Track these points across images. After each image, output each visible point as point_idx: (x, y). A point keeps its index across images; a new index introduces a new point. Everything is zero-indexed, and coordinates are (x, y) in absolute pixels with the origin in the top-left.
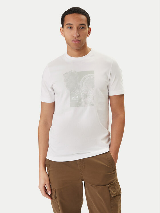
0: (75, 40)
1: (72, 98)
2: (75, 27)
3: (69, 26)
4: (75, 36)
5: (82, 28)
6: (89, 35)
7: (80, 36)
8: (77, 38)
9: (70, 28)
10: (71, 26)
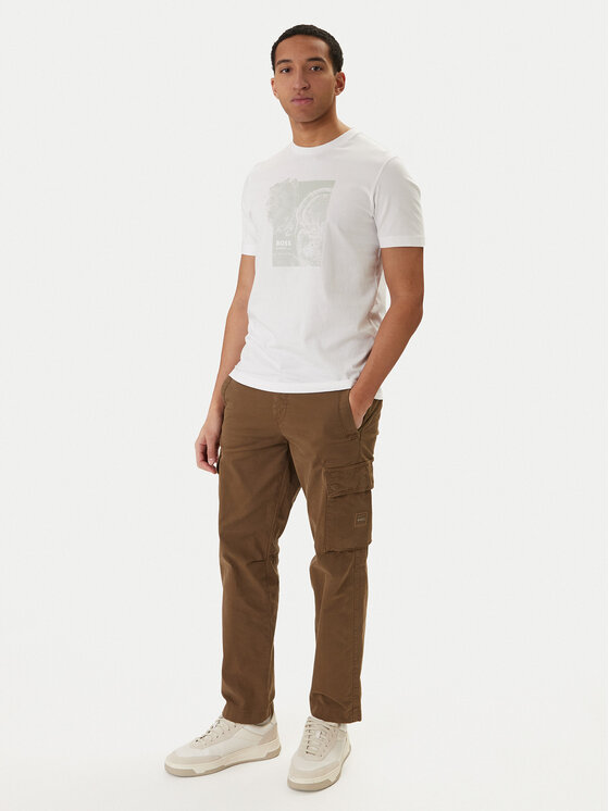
0: (299, 97)
1: (278, 243)
2: (297, 67)
3: (283, 65)
4: (297, 86)
5: (316, 68)
6: (342, 90)
7: (310, 86)
8: (302, 92)
9: (288, 70)
10: (289, 64)
